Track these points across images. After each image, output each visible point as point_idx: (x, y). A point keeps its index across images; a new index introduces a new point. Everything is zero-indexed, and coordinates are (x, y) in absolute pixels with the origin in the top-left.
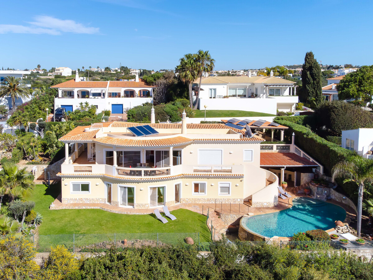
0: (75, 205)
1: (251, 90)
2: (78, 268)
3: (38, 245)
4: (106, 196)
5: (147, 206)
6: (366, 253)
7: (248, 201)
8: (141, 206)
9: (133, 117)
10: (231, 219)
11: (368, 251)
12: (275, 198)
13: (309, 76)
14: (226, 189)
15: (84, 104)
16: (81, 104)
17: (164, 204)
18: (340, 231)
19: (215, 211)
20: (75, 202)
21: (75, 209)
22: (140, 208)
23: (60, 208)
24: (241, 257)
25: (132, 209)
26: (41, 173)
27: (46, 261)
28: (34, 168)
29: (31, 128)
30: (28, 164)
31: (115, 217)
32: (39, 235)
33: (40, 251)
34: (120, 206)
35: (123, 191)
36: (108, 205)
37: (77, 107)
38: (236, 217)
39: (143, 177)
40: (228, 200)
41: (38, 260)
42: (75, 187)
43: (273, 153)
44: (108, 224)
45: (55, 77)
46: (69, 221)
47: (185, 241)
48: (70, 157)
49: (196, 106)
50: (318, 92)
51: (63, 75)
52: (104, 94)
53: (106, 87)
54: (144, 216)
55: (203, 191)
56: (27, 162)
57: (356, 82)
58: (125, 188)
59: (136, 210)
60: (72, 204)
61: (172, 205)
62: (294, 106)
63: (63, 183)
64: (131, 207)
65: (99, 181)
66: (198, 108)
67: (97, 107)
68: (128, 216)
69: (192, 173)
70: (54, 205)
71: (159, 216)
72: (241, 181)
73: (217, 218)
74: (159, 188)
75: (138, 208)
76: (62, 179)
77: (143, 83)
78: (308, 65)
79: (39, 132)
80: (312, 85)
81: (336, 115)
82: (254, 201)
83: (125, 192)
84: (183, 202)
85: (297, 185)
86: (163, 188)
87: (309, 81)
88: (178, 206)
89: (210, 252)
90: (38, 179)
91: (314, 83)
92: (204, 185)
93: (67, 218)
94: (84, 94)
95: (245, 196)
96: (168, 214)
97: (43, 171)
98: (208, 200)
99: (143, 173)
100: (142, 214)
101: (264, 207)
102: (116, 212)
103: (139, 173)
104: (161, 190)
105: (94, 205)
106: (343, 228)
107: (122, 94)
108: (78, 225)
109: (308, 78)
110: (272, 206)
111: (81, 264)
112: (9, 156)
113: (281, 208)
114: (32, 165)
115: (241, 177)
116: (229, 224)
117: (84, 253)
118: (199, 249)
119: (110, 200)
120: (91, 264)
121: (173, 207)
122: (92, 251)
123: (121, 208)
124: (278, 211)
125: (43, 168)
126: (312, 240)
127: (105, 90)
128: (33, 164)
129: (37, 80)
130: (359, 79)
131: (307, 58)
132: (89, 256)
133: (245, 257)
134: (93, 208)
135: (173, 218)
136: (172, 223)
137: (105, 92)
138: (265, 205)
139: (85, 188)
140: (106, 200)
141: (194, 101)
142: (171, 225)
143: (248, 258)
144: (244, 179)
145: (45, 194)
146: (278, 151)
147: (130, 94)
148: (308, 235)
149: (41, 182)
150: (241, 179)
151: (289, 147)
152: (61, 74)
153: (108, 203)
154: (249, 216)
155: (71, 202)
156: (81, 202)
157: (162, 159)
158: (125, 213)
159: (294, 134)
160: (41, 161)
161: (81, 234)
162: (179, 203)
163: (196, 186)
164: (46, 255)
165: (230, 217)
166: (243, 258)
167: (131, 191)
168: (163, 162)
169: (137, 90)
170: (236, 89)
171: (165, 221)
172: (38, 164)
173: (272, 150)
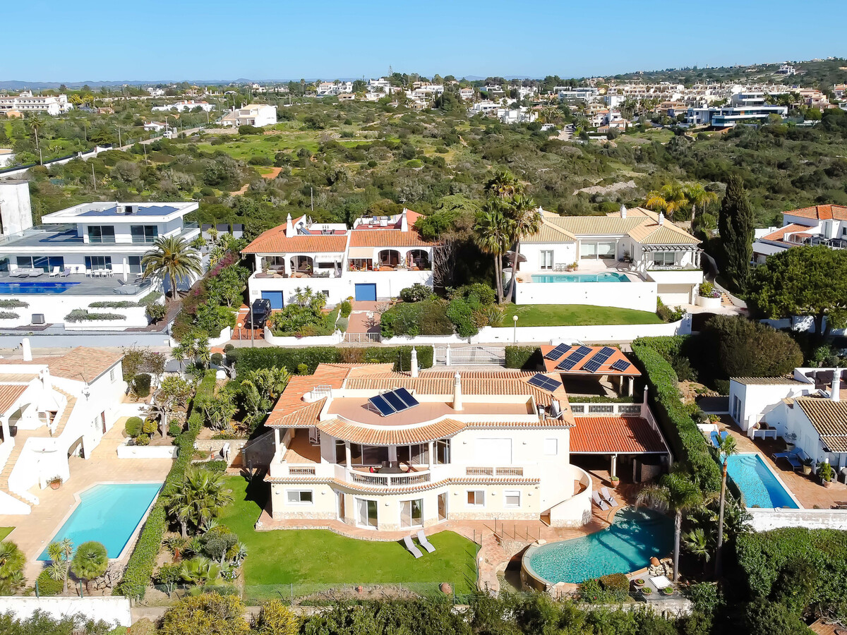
0: (292, 522)
1: (624, 245)
2: (298, 630)
3: (245, 593)
4: (337, 510)
5: (396, 527)
6: (672, 606)
7: (546, 517)
8: (388, 527)
9: (391, 327)
10: (515, 548)
11: (674, 604)
12: (585, 513)
13: (729, 226)
14: (516, 499)
15: (303, 292)
16: (298, 290)
17: (422, 523)
18: (653, 573)
19: (494, 535)
20: (292, 518)
21: (292, 530)
22: (386, 530)
23: (271, 528)
24: (510, 612)
25: (374, 531)
26: (236, 453)
27: (257, 617)
28: (225, 445)
29: (214, 363)
30: (215, 438)
31: (350, 545)
32: (246, 578)
33: (249, 604)
34: (358, 526)
35: (361, 505)
36: (341, 523)
37: (291, 293)
38: (522, 545)
39: (390, 486)
40: (519, 514)
41: (247, 615)
42: (291, 496)
43: (612, 419)
44: (339, 559)
45: (239, 131)
46: (285, 554)
47: (441, 587)
48: (282, 444)
49: (510, 296)
50: (742, 261)
51: (257, 125)
52: (340, 265)
53: (343, 251)
54: (391, 543)
55: (481, 501)
56: (213, 433)
57: (772, 281)
58: (365, 500)
59: (380, 533)
60: (288, 521)
61: (434, 524)
62: (697, 287)
63: (274, 490)
64: (373, 528)
65: (327, 488)
66: (513, 300)
67: (328, 294)
68: (368, 543)
69: (463, 475)
70: (262, 523)
71: (410, 544)
72: (536, 488)
73: (496, 546)
74: (414, 502)
75: (383, 530)
76: (272, 485)
77: (416, 234)
78: (729, 204)
79: (228, 368)
80: (734, 244)
81: (727, 346)
82: (552, 518)
83: (363, 507)
84: (451, 518)
85: (637, 480)
86: (420, 500)
87: (730, 237)
88: (442, 526)
89: (468, 606)
90: (233, 466)
91: (737, 240)
92: (482, 493)
93: (281, 548)
94: (304, 265)
95: (543, 509)
96: (423, 541)
97: (239, 451)
98: (488, 515)
99: (389, 481)
100: (389, 540)
101: (569, 526)
102: (352, 537)
103: (384, 481)
104: (418, 503)
105: (320, 522)
106: (657, 568)
107: (376, 259)
108: (297, 561)
109: (729, 232)
110: (579, 525)
111: (302, 624)
112: (180, 416)
113: (592, 529)
114: (221, 441)
115: (535, 482)
116: (513, 555)
117: (305, 608)
118: (456, 602)
119: (342, 515)
120: (314, 627)
121: (434, 527)
122: (316, 604)
123: (359, 529)
124: (584, 535)
125: (240, 445)
126: (603, 589)
127: (342, 257)
128: (223, 439)
129: (200, 141)
130: (778, 278)
131: (730, 189)
132: (311, 612)
133: (514, 613)
134: (318, 528)
135: (431, 549)
136: (428, 558)
137: (343, 261)
138: (569, 524)
139: (306, 496)
140: (338, 516)
141: (507, 282)
142: (426, 561)
143: (519, 613)
144: (541, 485)
145: (246, 499)
146: (620, 414)
147: (390, 259)
148: (600, 583)
149: (237, 472)
150: (536, 486)
151: (639, 408)
152: (253, 122)
153: (340, 520)
154: (539, 546)
155: (287, 518)
156: (301, 518)
157: (422, 452)
158: (364, 539)
159: (646, 388)
160: (236, 432)
161: (302, 575)
162: (445, 520)
163: (471, 495)
164: (256, 610)
165: (513, 544)
166: (511, 613)
167: (372, 504)
168: (421, 456)
169: (403, 252)
170: (596, 245)
171: (418, 554)
172: (231, 438)
173: (611, 413)
